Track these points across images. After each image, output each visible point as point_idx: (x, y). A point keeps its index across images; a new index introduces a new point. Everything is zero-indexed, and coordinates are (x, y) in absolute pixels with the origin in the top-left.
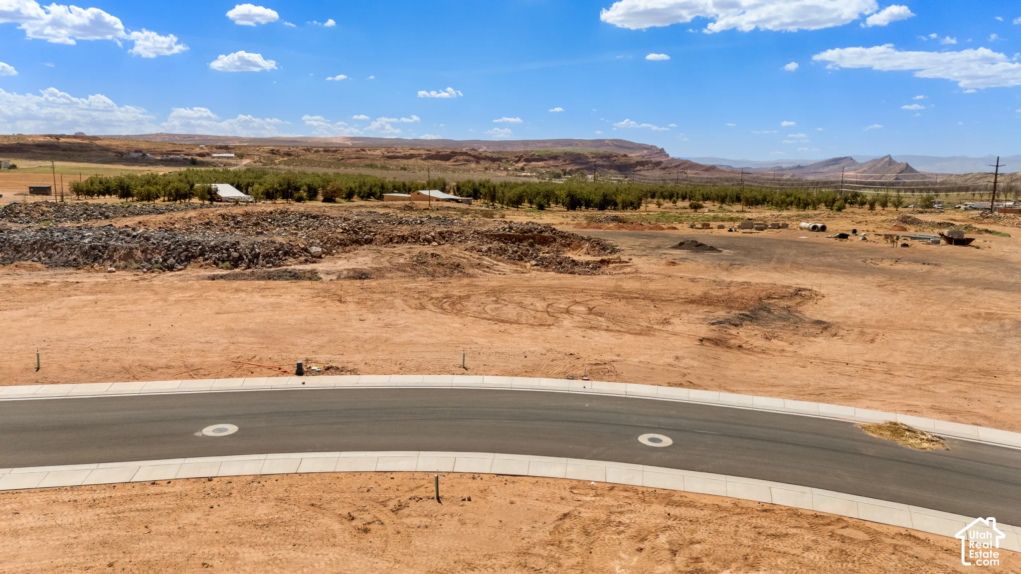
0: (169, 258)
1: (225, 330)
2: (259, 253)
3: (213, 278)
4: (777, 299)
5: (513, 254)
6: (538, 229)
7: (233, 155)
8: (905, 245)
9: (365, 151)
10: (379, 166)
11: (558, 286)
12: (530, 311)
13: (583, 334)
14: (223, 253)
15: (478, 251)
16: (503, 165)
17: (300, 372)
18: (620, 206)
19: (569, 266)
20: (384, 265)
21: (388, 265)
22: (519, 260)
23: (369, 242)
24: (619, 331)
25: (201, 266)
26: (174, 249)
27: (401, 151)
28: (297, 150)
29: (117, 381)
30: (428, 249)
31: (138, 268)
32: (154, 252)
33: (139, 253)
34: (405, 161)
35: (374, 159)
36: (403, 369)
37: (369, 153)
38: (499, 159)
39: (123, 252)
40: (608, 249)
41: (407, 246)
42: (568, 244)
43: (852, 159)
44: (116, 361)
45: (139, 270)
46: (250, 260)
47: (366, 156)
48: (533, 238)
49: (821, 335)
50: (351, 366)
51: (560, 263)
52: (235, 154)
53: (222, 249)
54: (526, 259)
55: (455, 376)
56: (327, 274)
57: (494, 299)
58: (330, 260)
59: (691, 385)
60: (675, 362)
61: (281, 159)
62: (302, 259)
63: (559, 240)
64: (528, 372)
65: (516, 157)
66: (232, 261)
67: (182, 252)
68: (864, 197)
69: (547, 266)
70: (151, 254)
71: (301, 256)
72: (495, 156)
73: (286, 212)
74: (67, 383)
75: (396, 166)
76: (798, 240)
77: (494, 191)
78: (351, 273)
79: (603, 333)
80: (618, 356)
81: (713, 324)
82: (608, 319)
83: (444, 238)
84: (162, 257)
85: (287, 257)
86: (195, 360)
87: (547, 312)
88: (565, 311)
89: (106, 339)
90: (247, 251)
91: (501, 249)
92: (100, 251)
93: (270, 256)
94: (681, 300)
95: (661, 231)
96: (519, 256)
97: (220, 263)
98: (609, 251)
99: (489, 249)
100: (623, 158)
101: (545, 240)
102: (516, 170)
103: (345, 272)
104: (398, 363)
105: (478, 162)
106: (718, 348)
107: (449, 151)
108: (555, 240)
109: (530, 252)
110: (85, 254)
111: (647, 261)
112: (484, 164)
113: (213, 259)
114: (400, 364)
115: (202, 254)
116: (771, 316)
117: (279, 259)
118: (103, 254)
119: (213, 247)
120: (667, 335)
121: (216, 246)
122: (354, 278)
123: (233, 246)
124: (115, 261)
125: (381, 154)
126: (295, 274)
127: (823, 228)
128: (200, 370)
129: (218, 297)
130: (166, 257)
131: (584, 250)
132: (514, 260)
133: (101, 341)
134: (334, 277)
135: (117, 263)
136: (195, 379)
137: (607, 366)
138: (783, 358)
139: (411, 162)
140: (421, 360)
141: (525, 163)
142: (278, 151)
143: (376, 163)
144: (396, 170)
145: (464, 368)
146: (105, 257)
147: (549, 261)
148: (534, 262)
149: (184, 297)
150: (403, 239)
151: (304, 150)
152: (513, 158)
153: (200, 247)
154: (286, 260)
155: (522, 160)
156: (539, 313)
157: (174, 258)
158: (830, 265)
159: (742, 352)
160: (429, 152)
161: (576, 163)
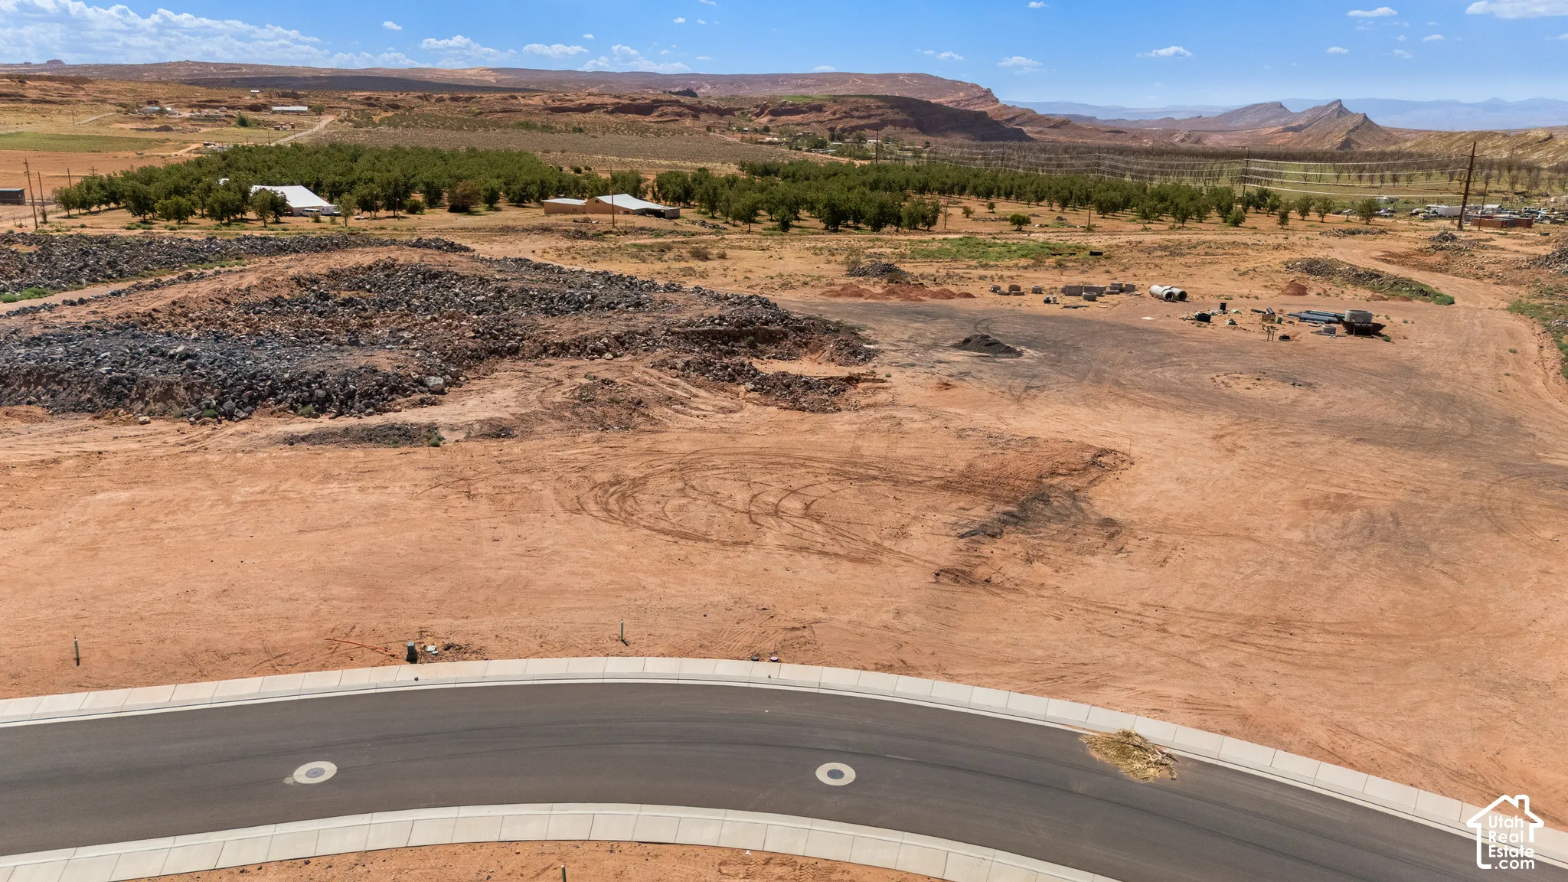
0: (225, 400)
1: (314, 570)
2: (355, 391)
3: (292, 440)
4: (1064, 475)
5: (721, 370)
6: (761, 318)
7: (305, 109)
8: (1285, 338)
9: (516, 98)
10: (539, 124)
11: (774, 451)
12: (726, 511)
13: (786, 563)
14: (302, 391)
15: (671, 368)
16: (737, 121)
17: (412, 657)
18: (905, 221)
19: (800, 391)
20: (533, 409)
21: (538, 407)
22: (729, 383)
23: (514, 352)
24: (837, 555)
25: (272, 413)
26: (232, 385)
27: (575, 97)
28: (408, 98)
29: (180, 681)
30: (599, 368)
31: (182, 415)
32: (203, 390)
33: (182, 391)
34: (579, 117)
35: (530, 113)
36: (545, 649)
37: (523, 101)
38: (730, 111)
39: (158, 389)
40: (860, 354)
41: (567, 362)
42: (804, 343)
44: (175, 641)
45: (184, 419)
46: (342, 402)
47: (518, 108)
48: (754, 334)
49: (1103, 551)
50: (477, 643)
51: (788, 386)
52: (310, 107)
53: (300, 384)
54: (739, 379)
55: (610, 658)
56: (452, 430)
57: (680, 485)
58: (455, 400)
59: (905, 668)
60: (895, 621)
61: (384, 115)
62: (417, 397)
63: (792, 335)
64: (703, 649)
65: (757, 107)
66: (317, 402)
67: (243, 391)
68: (1277, 198)
69: (768, 392)
70: (199, 393)
71: (414, 392)
72: (723, 105)
73: (393, 266)
74: (117, 686)
75: (566, 125)
76: (1139, 325)
77: (715, 194)
78: (486, 429)
79: (815, 557)
80: (825, 609)
81: (962, 536)
82: (829, 529)
83: (622, 344)
84: (216, 399)
85: (394, 396)
86: (277, 638)
87: (749, 513)
88: (771, 509)
89: (158, 594)
90: (338, 387)
91: (705, 363)
92: (124, 386)
93: (370, 396)
94: (934, 482)
95: (945, 302)
96: (730, 374)
97: (300, 406)
98: (862, 357)
99: (688, 364)
101: (772, 337)
102: (756, 131)
103: (477, 426)
104: (538, 634)
105: (696, 117)
106: (957, 588)
107: (650, 98)
108: (786, 336)
109: (746, 368)
110: (105, 391)
111: (911, 380)
112: (707, 119)
113: (290, 401)
114: (541, 637)
115: (273, 392)
116: (1048, 512)
117: (383, 400)
118: (130, 391)
119: (288, 382)
120: (896, 561)
121: (293, 380)
122: (489, 436)
123: (316, 378)
124: (147, 403)
125: (542, 104)
126: (407, 431)
127: (1182, 296)
128: (285, 657)
129: (300, 493)
130: (221, 398)
131: (827, 354)
132: (722, 382)
133: (150, 598)
134: (462, 436)
135: (152, 406)
136: (280, 673)
137: (806, 633)
138: (1040, 599)
139: (590, 116)
140: (568, 627)
141: (770, 117)
142: (377, 99)
143: (534, 119)
144: (567, 131)
145: (623, 641)
146: (133, 396)
147: (772, 384)
148: (750, 386)
149: (252, 494)
150: (563, 349)
151: (419, 97)
152: (752, 109)
153: (269, 382)
154: (393, 400)
155: (766, 112)
156: (739, 515)
157: (233, 400)
158: (1164, 389)
159: (988, 591)
160: (617, 100)
161: (852, 117)
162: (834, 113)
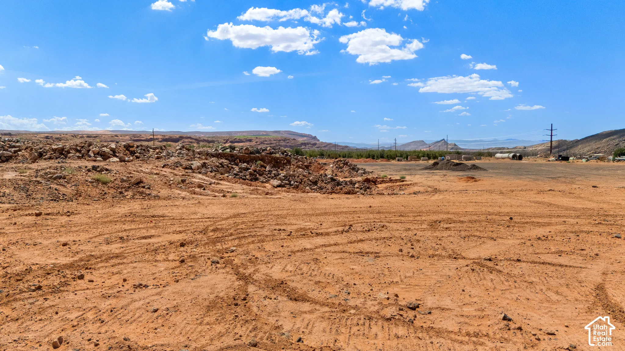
5: (241, 172)
6: (266, 150)
9: (118, 136)
15: (185, 168)
22: (251, 180)
28: (66, 136)
38: (213, 142)
42: (306, 166)
43: (423, 142)
54: (262, 178)
65: (224, 140)
69: (297, 186)
72: (210, 139)
83: (133, 153)
91: (223, 166)
96: (251, 174)
99: (204, 166)
100: (293, 141)
101: (277, 162)
105: (198, 143)
107: (178, 136)
109: (268, 168)
112: (203, 144)
125: (129, 138)
132: (245, 180)
141: (230, 144)
142: (52, 137)
148: (276, 182)
151: (73, 136)
152: (222, 141)
155: (228, 142)
160: (164, 137)
161: (264, 144)
162: (257, 142)
